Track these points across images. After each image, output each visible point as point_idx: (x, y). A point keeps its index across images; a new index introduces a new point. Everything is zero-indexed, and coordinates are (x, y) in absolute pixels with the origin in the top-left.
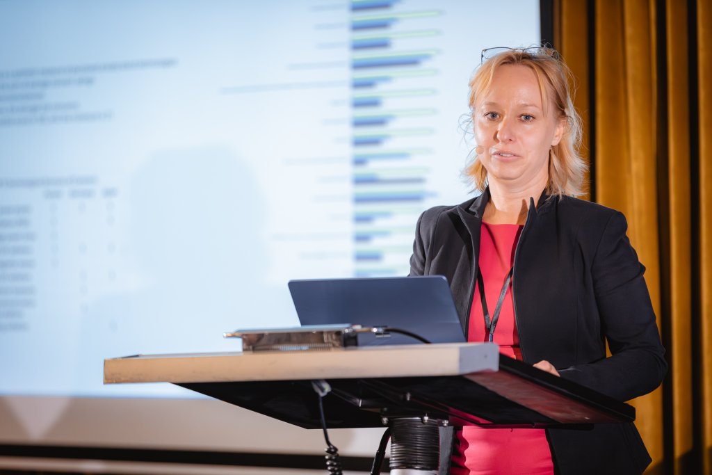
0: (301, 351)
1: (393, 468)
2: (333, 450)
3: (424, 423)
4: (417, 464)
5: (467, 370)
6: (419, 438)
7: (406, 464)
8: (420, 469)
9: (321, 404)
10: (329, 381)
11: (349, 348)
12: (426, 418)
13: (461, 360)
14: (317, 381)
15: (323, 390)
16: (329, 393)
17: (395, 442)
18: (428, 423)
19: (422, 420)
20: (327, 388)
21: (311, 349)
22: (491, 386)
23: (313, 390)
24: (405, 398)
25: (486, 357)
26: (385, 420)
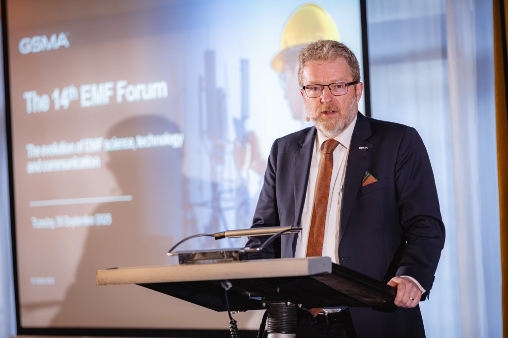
0: (213, 263)
1: (269, 333)
2: (233, 322)
3: (287, 306)
4: (283, 330)
5: (313, 273)
6: (284, 315)
7: (277, 330)
8: (285, 333)
9: (226, 295)
10: (231, 281)
11: (243, 261)
12: (289, 303)
13: (309, 267)
14: (224, 281)
15: (227, 286)
16: (231, 288)
17: (270, 318)
18: (290, 306)
19: (286, 304)
20: (230, 285)
21: (220, 262)
22: (328, 282)
23: (221, 287)
24: (276, 291)
25: (324, 264)
26: (264, 304)
